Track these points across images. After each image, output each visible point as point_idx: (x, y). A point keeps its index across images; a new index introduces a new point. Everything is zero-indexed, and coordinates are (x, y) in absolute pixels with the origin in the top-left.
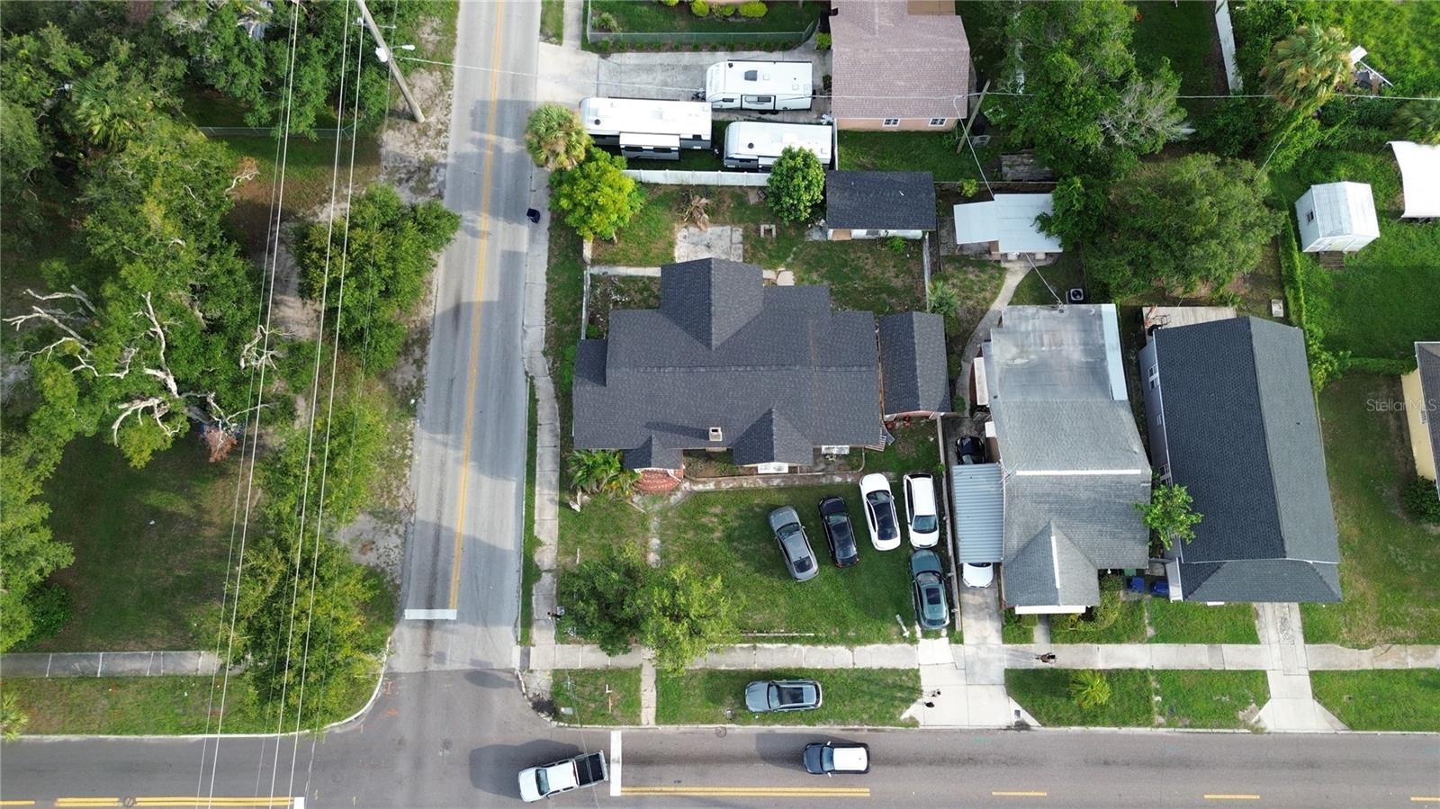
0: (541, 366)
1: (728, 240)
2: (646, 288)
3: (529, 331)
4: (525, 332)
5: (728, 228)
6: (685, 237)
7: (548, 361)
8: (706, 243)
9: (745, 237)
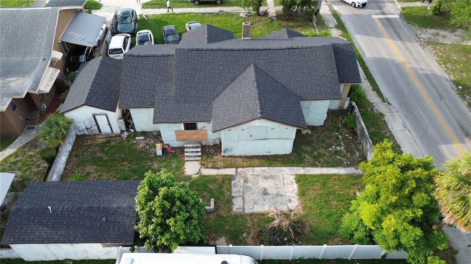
0: (380, 107)
1: (247, 200)
2: (316, 158)
3: (403, 128)
4: (405, 127)
5: (248, 211)
6: (290, 201)
7: (377, 110)
8: (269, 196)
9: (229, 202)
